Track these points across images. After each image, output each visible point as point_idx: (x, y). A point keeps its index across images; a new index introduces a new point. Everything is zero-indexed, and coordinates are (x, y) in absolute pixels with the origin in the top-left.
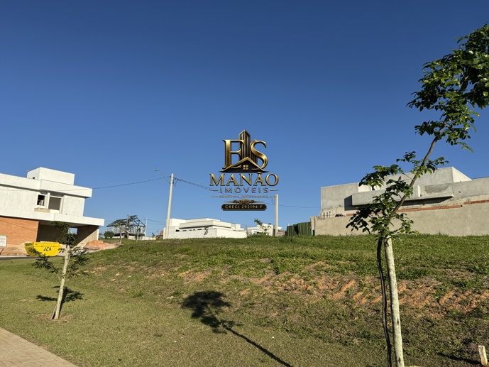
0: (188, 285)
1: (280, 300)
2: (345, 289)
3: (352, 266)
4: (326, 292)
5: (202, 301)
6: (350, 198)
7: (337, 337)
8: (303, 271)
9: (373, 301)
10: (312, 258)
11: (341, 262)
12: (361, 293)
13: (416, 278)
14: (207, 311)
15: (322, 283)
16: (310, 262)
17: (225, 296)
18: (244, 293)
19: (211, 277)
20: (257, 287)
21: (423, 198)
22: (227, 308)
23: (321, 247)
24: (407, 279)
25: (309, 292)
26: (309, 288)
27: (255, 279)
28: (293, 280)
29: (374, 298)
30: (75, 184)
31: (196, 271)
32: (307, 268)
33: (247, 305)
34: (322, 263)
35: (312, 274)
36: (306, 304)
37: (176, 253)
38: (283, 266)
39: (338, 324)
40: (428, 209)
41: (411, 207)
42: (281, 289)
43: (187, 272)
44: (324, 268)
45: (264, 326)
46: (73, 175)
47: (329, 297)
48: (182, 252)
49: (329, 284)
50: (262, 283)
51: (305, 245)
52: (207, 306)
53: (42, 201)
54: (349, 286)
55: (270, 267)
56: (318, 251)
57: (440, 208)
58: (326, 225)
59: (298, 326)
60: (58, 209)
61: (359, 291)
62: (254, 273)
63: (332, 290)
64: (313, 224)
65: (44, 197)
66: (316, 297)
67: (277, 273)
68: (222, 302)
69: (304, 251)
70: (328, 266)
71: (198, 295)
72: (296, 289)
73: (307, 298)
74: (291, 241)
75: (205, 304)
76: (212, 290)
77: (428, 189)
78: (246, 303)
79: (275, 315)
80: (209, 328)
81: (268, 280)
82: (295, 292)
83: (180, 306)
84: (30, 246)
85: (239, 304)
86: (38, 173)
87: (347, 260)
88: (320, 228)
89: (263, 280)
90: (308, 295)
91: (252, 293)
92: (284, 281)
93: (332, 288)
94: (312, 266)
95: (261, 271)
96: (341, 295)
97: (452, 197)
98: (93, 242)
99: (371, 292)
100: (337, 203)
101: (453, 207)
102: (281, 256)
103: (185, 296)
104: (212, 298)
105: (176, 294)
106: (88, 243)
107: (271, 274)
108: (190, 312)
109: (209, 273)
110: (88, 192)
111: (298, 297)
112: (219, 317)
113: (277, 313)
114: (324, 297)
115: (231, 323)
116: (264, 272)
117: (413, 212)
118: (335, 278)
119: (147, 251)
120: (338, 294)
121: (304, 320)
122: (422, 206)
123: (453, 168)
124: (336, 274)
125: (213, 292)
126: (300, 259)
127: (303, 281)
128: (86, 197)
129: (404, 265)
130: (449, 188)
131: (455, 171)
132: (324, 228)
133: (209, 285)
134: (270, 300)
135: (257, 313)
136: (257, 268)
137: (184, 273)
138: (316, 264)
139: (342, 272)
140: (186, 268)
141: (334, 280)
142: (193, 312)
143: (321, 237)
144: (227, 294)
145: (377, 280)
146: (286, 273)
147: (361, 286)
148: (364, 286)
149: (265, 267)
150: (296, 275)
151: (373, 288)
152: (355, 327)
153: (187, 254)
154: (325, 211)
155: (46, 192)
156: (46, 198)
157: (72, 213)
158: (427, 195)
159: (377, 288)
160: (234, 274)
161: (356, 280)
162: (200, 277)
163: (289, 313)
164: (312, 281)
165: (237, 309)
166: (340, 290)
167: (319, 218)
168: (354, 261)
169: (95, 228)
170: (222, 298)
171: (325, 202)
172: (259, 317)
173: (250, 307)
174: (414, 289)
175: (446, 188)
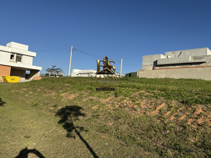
0: (64, 101)
1: (115, 114)
2: (158, 108)
3: (162, 94)
4: (146, 110)
5: (68, 112)
6: (157, 61)
7: (155, 146)
8: (132, 96)
9: (179, 119)
10: (138, 88)
11: (155, 91)
12: (170, 112)
13: (208, 104)
14: (69, 119)
15: (143, 104)
16: (136, 90)
17: (83, 110)
18: (95, 108)
19: (78, 97)
20: (103, 105)
21: (191, 62)
22: (82, 117)
23: (142, 83)
24: (201, 104)
25: (135, 109)
26: (135, 106)
27: (103, 99)
28: (125, 101)
29: (179, 117)
30: (28, 51)
31: (71, 93)
32: (134, 94)
33: (94, 116)
34: (143, 92)
35: (137, 98)
36: (133, 117)
37: (65, 83)
38: (120, 92)
39: (155, 135)
40: (194, 67)
41: (185, 66)
42: (117, 106)
43: (66, 93)
44: (145, 95)
45: (103, 132)
46: (28, 46)
47: (148, 114)
48: (68, 83)
49: (148, 105)
50: (106, 102)
51: (134, 82)
52: (70, 115)
53: (13, 58)
54: (161, 107)
55: (112, 93)
56: (142, 85)
57: (200, 67)
58: (144, 74)
59: (126, 135)
60: (21, 62)
61: (168, 111)
62: (103, 95)
63: (150, 109)
64: (138, 73)
65: (13, 55)
66: (139, 113)
67: (116, 96)
68: (80, 113)
69: (133, 84)
70: (147, 94)
71: (67, 108)
72: (126, 107)
73: (133, 113)
74: (127, 79)
75: (69, 114)
76: (76, 105)
77: (195, 58)
78: (94, 114)
79: (111, 124)
80: (65, 132)
81: (110, 100)
82: (126, 109)
83: (54, 114)
84: (4, 78)
85: (90, 115)
86: (11, 44)
87: (158, 90)
88: (141, 75)
89: (107, 100)
90: (134, 111)
91: (99, 108)
92: (120, 101)
93: (150, 107)
94: (137, 93)
95: (107, 95)
96: (156, 112)
97: (206, 62)
98: (37, 77)
99: (177, 111)
100: (150, 64)
101: (206, 67)
102: (119, 86)
103: (60, 108)
104: (74, 110)
105: (55, 106)
106: (34, 78)
107: (112, 97)
108: (59, 119)
109: (78, 95)
110: (34, 54)
111: (127, 112)
112: (75, 123)
113: (113, 123)
114: (144, 113)
115: (82, 129)
116: (109, 95)
117: (186, 69)
118: (152, 101)
119: (51, 81)
120: (154, 112)
121: (130, 129)
122: (191, 66)
123: (207, 48)
124: (153, 98)
125: (77, 106)
126: (130, 89)
127: (131, 102)
128: (33, 57)
129: (196, 94)
130: (205, 58)
131: (208, 50)
132: (143, 75)
133: (75, 101)
134: (110, 113)
135: (99, 122)
136: (105, 93)
137: (64, 94)
138: (140, 92)
139: (157, 98)
140: (66, 91)
141: (151, 102)
142: (60, 119)
143: (142, 78)
144: (84, 108)
145: (180, 103)
146: (121, 97)
147: (169, 107)
148: (172, 107)
149: (110, 93)
150: (128, 98)
151: (177, 109)
152: (168, 139)
153: (70, 84)
154: (144, 67)
155: (14, 53)
156: (14, 56)
157: (27, 63)
158: (194, 61)
159: (181, 109)
160: (91, 96)
161: (166, 103)
162: (72, 97)
163: (121, 124)
164: (137, 102)
165: (88, 118)
166: (155, 109)
167: (141, 70)
168: (163, 91)
169: (38, 71)
170: (81, 110)
171: (144, 63)
172: (101, 125)
173: (97, 118)
174: (208, 112)
175: (203, 58)
